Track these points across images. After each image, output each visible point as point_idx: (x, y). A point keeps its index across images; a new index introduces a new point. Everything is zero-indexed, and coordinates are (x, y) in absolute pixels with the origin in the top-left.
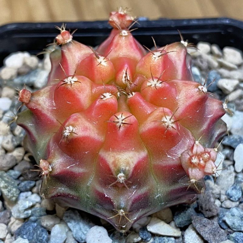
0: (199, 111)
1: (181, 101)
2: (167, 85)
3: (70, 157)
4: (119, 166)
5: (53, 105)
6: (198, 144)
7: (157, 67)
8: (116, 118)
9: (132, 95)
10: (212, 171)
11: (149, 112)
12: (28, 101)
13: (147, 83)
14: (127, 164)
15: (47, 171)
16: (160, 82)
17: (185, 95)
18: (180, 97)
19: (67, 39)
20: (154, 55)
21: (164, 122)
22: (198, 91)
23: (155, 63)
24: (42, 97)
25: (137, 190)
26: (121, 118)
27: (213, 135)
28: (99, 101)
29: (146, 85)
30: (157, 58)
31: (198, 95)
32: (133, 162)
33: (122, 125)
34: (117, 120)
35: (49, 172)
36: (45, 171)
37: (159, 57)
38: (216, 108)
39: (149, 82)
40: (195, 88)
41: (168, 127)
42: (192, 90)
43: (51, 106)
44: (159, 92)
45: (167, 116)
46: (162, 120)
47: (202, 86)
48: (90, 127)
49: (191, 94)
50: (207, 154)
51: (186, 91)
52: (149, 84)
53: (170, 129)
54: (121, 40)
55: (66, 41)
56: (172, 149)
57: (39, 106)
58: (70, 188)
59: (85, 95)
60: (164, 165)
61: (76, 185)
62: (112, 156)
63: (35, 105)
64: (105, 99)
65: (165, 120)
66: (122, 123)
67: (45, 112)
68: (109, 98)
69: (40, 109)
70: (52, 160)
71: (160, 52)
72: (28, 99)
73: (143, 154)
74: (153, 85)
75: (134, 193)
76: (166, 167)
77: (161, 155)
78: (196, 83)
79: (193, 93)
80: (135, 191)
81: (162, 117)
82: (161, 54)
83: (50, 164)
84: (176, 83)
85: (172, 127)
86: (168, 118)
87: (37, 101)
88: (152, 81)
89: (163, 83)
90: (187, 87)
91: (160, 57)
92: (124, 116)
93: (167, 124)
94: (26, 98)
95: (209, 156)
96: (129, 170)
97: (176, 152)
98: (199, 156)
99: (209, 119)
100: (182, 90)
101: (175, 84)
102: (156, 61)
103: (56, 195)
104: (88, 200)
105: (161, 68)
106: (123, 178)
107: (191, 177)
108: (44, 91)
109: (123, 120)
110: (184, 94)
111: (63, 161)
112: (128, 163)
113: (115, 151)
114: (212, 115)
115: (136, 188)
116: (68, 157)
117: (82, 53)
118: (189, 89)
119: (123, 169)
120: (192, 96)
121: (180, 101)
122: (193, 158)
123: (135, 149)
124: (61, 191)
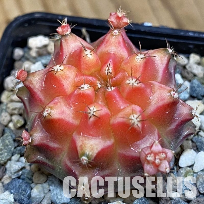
0: (169, 113)
1: (154, 102)
2: (143, 86)
3: (47, 133)
4: (84, 150)
5: (43, 86)
6: (157, 144)
7: (138, 67)
8: (89, 110)
9: (111, 90)
10: (165, 170)
11: (122, 108)
12: (24, 80)
13: (126, 81)
14: (91, 150)
15: (27, 141)
16: (138, 82)
17: (158, 97)
18: (153, 98)
19: (65, 32)
20: (137, 57)
21: (131, 119)
22: (169, 96)
23: (137, 63)
24: (35, 78)
25: (99, 172)
26: (93, 110)
27: (181, 134)
28: (77, 91)
29: (126, 82)
30: (140, 60)
31: (169, 99)
32: (97, 149)
33: (92, 116)
34: (89, 111)
35: (28, 142)
36: (25, 142)
37: (141, 58)
38: (186, 113)
39: (129, 80)
40: (168, 92)
41: (133, 124)
42: (165, 94)
43: (40, 87)
44: (135, 91)
45: (134, 115)
46: (130, 118)
47: (174, 92)
48: (66, 112)
49: (163, 97)
50: (164, 154)
51: (159, 94)
52: (128, 82)
53: (135, 126)
54: (112, 38)
55: (64, 33)
56: (136, 143)
57: (32, 85)
58: (47, 158)
59: (68, 82)
60: (127, 155)
61: (52, 157)
62: (81, 140)
63: (29, 84)
64: (82, 90)
65: (133, 118)
66: (93, 115)
67: (36, 90)
68: (86, 89)
69: (32, 87)
70: (33, 133)
71: (144, 54)
72: (24, 78)
73: (108, 143)
74: (131, 84)
75: (96, 173)
76: (128, 157)
77: (126, 146)
78: (169, 89)
79: (165, 97)
80: (98, 172)
81: (130, 114)
82: (144, 56)
83: (31, 136)
84: (154, 85)
85: (137, 125)
86: (136, 116)
87: (31, 81)
88: (131, 80)
89: (140, 83)
90: (161, 91)
91: (143, 59)
92: (96, 108)
93: (133, 121)
94: (22, 77)
95: (165, 156)
96: (92, 155)
97: (139, 146)
98: (156, 154)
99: (177, 121)
100: (156, 92)
101: (152, 86)
102: (138, 61)
103: (35, 161)
104: (60, 171)
105: (141, 68)
106: (85, 161)
107: (145, 171)
108: (39, 73)
109: (94, 112)
110: (158, 95)
111: (42, 135)
112: (93, 149)
113: (85, 136)
114: (181, 118)
115: (99, 170)
116: (46, 132)
117: (76, 44)
118: (162, 93)
119: (87, 153)
120: (164, 99)
121: (152, 101)
122: (149, 156)
123: (102, 137)
124: (40, 159)
